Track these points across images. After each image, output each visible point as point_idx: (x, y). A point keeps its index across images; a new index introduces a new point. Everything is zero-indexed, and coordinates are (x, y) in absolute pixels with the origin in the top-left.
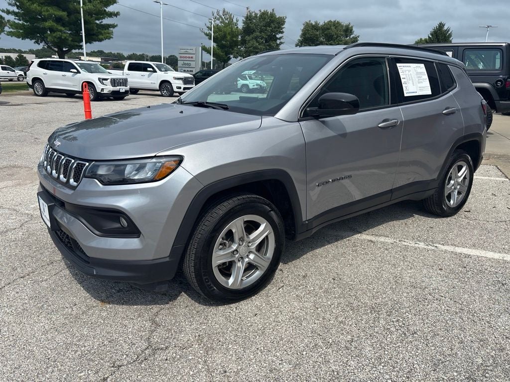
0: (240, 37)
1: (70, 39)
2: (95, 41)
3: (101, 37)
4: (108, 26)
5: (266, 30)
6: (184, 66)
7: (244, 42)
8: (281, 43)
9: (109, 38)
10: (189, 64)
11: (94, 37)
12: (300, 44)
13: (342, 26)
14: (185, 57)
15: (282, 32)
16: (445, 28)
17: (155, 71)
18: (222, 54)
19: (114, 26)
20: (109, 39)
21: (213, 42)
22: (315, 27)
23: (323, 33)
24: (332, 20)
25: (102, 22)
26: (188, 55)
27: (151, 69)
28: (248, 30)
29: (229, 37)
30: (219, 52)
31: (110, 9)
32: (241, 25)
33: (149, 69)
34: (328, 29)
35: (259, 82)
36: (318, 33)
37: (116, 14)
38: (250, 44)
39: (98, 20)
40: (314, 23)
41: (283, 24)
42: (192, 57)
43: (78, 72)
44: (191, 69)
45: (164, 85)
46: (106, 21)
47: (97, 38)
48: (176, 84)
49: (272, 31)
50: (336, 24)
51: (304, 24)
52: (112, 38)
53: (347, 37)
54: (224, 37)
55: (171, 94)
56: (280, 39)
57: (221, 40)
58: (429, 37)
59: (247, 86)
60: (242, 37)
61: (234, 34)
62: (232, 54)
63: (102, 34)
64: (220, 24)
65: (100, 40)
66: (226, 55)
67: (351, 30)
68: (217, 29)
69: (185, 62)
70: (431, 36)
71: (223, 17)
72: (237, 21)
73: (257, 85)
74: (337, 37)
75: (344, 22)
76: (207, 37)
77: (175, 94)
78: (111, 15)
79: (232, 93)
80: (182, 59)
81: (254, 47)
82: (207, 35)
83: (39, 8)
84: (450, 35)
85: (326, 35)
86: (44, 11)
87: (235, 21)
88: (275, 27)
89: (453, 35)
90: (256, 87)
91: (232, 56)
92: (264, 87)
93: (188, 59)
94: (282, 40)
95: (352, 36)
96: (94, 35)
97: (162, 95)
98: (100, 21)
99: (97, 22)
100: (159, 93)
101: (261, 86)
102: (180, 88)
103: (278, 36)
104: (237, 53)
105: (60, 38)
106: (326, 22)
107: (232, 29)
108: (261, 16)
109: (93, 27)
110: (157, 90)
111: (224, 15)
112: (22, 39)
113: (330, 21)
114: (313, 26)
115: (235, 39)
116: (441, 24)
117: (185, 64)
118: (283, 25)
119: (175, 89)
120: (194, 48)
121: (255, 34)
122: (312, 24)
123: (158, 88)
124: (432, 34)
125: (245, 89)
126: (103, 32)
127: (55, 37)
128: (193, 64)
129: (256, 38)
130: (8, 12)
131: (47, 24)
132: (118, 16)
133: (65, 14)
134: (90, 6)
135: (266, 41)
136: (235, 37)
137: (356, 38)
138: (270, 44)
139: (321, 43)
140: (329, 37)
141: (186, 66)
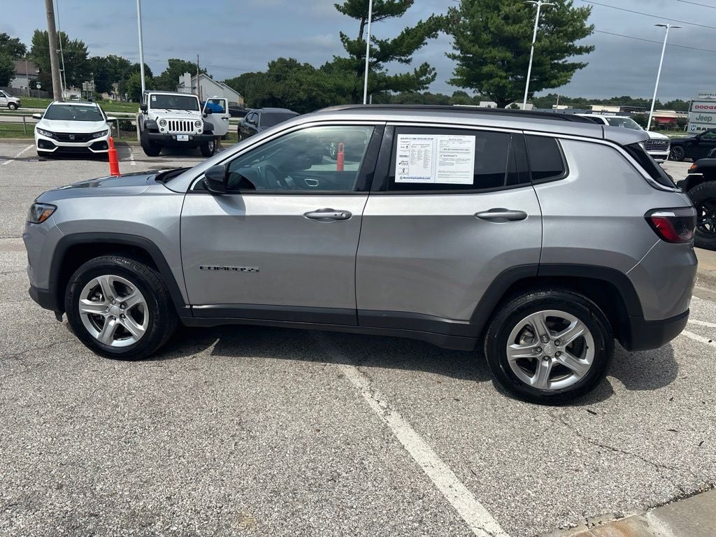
1: (510, 86)
2: (546, 88)
3: (554, 82)
4: (574, 67)
6: (699, 121)
11: (545, 82)
14: (705, 107)
19: (581, 66)
20: (565, 84)
25: (566, 61)
26: (709, 104)
31: (578, 43)
37: (588, 50)
39: (559, 58)
44: (711, 127)
46: (571, 59)
47: (548, 83)
52: (569, 82)
63: (556, 78)
65: (554, 87)
69: (702, 115)
78: (580, 51)
83: (481, 50)
86: (487, 53)
93: (708, 110)
96: (546, 79)
98: (564, 60)
99: (560, 62)
105: (498, 86)
109: (545, 69)
112: (463, 88)
117: (701, 118)
126: (560, 75)
127: (492, 84)
130: (454, 57)
131: (486, 69)
132: (591, 53)
133: (509, 55)
134: (546, 42)
141: (703, 121)
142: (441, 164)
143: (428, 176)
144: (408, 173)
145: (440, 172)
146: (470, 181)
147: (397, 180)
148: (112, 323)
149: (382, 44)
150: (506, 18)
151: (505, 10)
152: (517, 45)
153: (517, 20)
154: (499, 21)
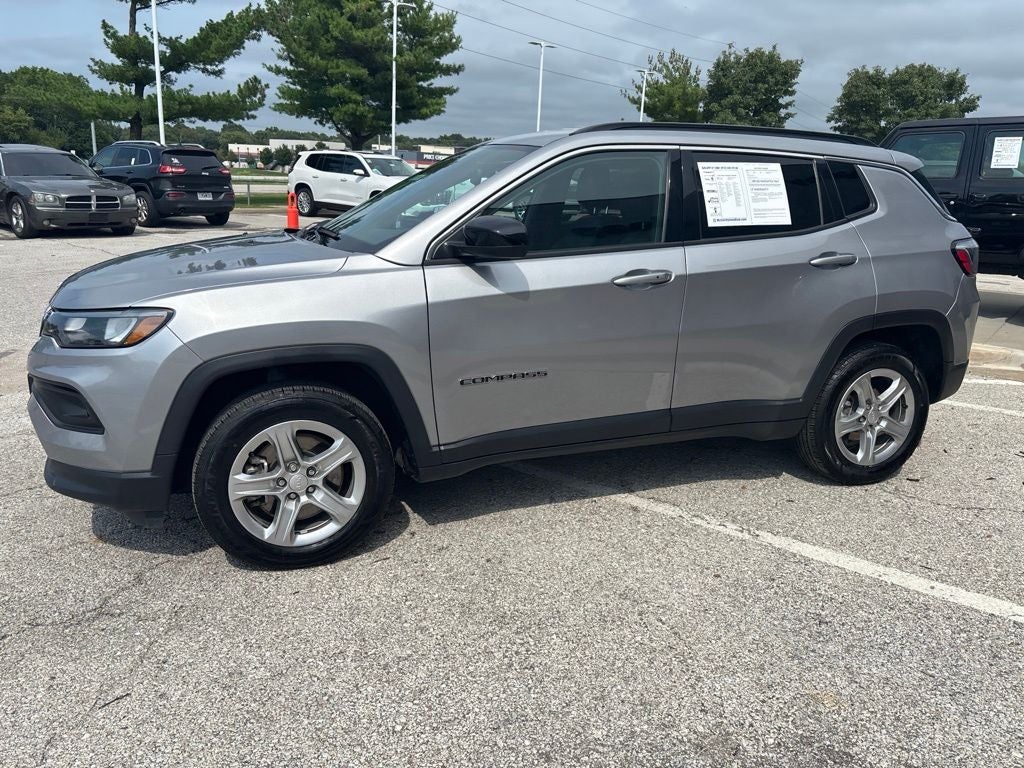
0: (701, 104)
1: (370, 115)
2: (415, 118)
3: (425, 110)
4: (442, 92)
5: (755, 89)
7: (709, 115)
8: (789, 115)
9: (439, 112)
11: (413, 111)
12: (836, 116)
13: (940, 76)
15: (792, 93)
19: (451, 91)
20: (439, 114)
21: (645, 111)
22: (876, 79)
23: (892, 90)
24: (917, 64)
25: (431, 84)
28: (717, 91)
29: (678, 106)
31: (446, 60)
32: (704, 81)
34: (905, 82)
36: (879, 92)
37: (458, 70)
39: (424, 80)
40: (871, 72)
41: (794, 76)
43: (367, 174)
46: (439, 82)
47: (417, 113)
50: (925, 73)
51: (849, 74)
52: (444, 111)
53: (950, 99)
54: (669, 105)
56: (786, 106)
57: (663, 112)
60: (706, 105)
61: (689, 99)
63: (427, 106)
64: (661, 81)
65: (424, 117)
67: (962, 84)
68: (655, 90)
71: (671, 66)
72: (698, 73)
75: (945, 67)
76: (635, 106)
78: (448, 71)
82: (631, 100)
83: (323, 63)
85: (898, 95)
86: (332, 68)
87: (693, 72)
88: (777, 83)
94: (791, 110)
95: (962, 97)
96: (413, 107)
98: (429, 82)
99: (425, 84)
103: (783, 101)
105: (353, 114)
106: (901, 67)
107: (684, 88)
108: (747, 60)
109: (411, 93)
111: (672, 63)
112: (297, 117)
113: (912, 66)
114: (870, 77)
115: (689, 109)
118: (794, 78)
121: (730, 99)
122: (868, 72)
126: (429, 102)
127: (345, 113)
129: (733, 107)
130: (278, 71)
131: (333, 91)
132: (461, 73)
133: (364, 72)
134: (409, 57)
135: (756, 113)
136: (690, 105)
137: (974, 101)
138: (762, 118)
139: (888, 113)
140: (908, 102)
142: (755, 200)
143: (745, 216)
144: (720, 214)
145: (755, 210)
146: (787, 220)
147: (711, 224)
148: (292, 507)
149: (171, 43)
150: (352, 18)
151: (351, 7)
152: (370, 57)
153: (368, 23)
154: (343, 21)
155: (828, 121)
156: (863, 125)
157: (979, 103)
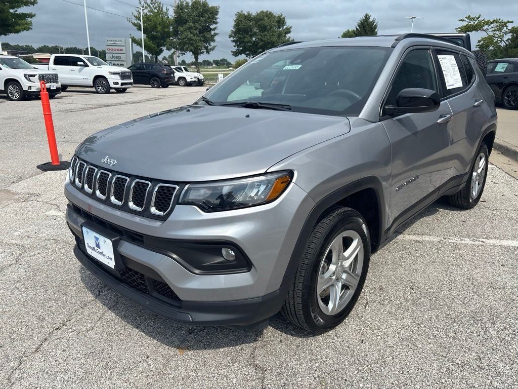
0: (171, 28)
2: (11, 32)
3: (18, 28)
4: (24, 16)
5: (199, 20)
6: (113, 59)
7: (176, 33)
8: (216, 34)
9: (28, 29)
10: (119, 58)
11: (9, 28)
12: (233, 35)
13: (275, 17)
14: (114, 50)
15: (216, 23)
16: (371, 19)
17: (87, 66)
18: (153, 46)
19: (31, 16)
20: (28, 30)
21: (144, 33)
22: (248, 18)
23: (256, 23)
24: (265, 11)
25: (16, 11)
26: (116, 48)
27: (82, 63)
28: (180, 20)
29: (159, 28)
30: (150, 43)
33: (79, 63)
34: (261, 20)
35: (196, 74)
36: (251, 23)
37: (34, 3)
38: (184, 36)
39: (13, 8)
40: (246, 14)
41: (217, 13)
42: (121, 50)
44: (122, 63)
45: (98, 81)
47: (13, 29)
48: (113, 80)
49: (206, 22)
50: (269, 15)
51: (236, 15)
52: (31, 29)
53: (280, 28)
54: (155, 28)
55: (108, 90)
56: (214, 29)
57: (151, 31)
58: (356, 28)
59: (184, 78)
60: (174, 27)
61: (165, 25)
62: (164, 46)
63: (18, 25)
64: (148, 14)
65: (17, 32)
66: (158, 47)
67: (284, 21)
68: (147, 19)
69: (114, 55)
70: (358, 28)
71: (152, 6)
72: (167, 10)
73: (195, 77)
74: (271, 27)
76: (136, 28)
77: (111, 90)
78: (27, 3)
79: (169, 86)
80: (110, 51)
81: (188, 39)
82: (135, 25)
84: (376, 27)
85: (259, 25)
87: (164, 10)
88: (209, 18)
89: (378, 26)
90: (194, 80)
91: (164, 48)
92: (201, 80)
93: (117, 52)
94: (216, 31)
95: (285, 27)
96: (9, 25)
97: (97, 92)
98: (15, 10)
99: (13, 11)
100: (94, 89)
101: (198, 78)
102: (117, 83)
103: (212, 27)
104: (171, 45)
106: (258, 12)
107: (162, 18)
108: (193, 5)
110: (91, 87)
111: (152, 4)
113: (262, 12)
114: (246, 17)
115: (166, 30)
116: (367, 15)
117: (114, 57)
118: (217, 15)
119: (112, 85)
120: (123, 39)
121: (188, 25)
122: (244, 14)
123: (91, 84)
124: (359, 26)
125: (182, 82)
126: (20, 22)
128: (123, 57)
129: (190, 28)
132: (35, 5)
135: (200, 32)
136: (166, 27)
137: (289, 29)
138: (204, 35)
139: (255, 34)
140: (263, 29)
141: (116, 59)
142: (454, 75)
143: (452, 83)
144: (448, 83)
145: (455, 80)
146: (462, 84)
155: (230, 37)
156: (246, 40)
157: (291, 30)
